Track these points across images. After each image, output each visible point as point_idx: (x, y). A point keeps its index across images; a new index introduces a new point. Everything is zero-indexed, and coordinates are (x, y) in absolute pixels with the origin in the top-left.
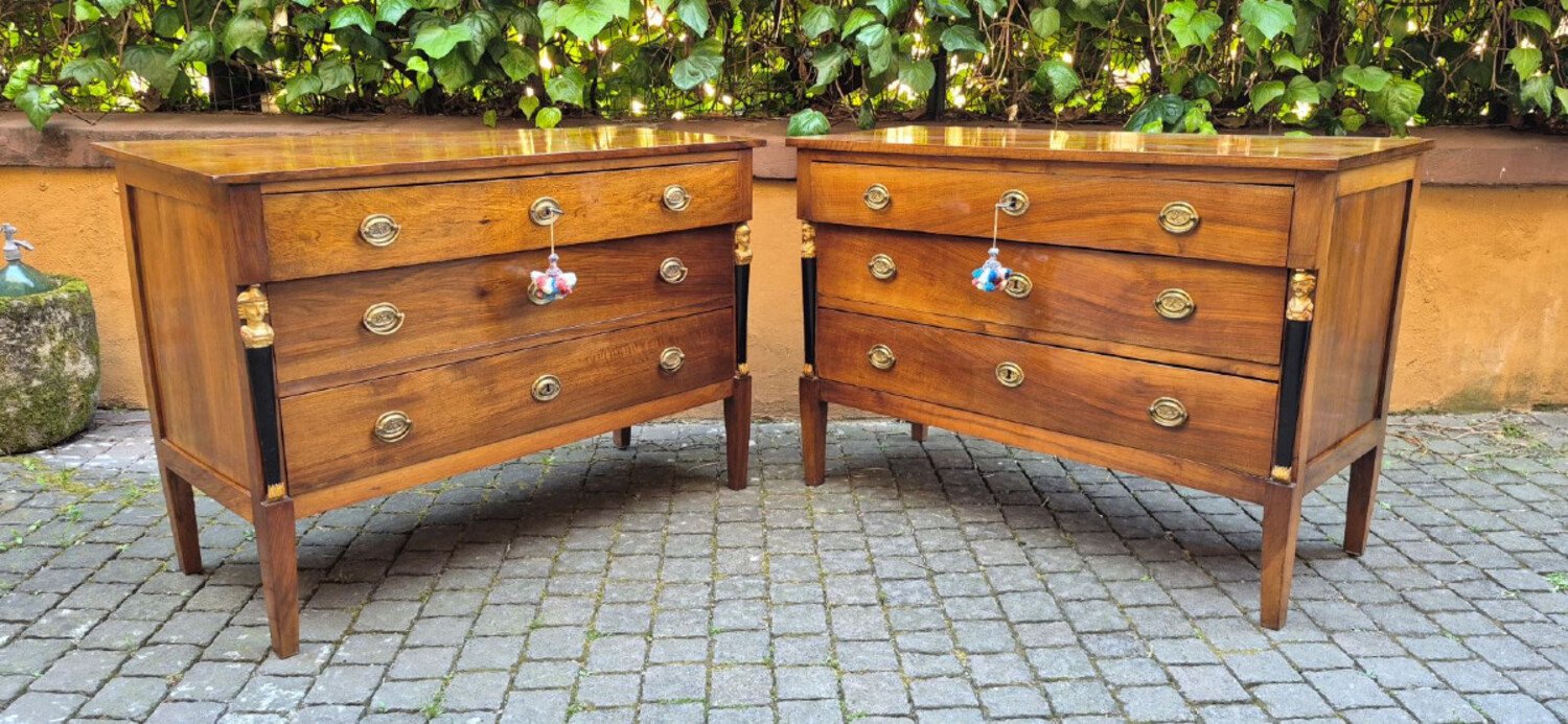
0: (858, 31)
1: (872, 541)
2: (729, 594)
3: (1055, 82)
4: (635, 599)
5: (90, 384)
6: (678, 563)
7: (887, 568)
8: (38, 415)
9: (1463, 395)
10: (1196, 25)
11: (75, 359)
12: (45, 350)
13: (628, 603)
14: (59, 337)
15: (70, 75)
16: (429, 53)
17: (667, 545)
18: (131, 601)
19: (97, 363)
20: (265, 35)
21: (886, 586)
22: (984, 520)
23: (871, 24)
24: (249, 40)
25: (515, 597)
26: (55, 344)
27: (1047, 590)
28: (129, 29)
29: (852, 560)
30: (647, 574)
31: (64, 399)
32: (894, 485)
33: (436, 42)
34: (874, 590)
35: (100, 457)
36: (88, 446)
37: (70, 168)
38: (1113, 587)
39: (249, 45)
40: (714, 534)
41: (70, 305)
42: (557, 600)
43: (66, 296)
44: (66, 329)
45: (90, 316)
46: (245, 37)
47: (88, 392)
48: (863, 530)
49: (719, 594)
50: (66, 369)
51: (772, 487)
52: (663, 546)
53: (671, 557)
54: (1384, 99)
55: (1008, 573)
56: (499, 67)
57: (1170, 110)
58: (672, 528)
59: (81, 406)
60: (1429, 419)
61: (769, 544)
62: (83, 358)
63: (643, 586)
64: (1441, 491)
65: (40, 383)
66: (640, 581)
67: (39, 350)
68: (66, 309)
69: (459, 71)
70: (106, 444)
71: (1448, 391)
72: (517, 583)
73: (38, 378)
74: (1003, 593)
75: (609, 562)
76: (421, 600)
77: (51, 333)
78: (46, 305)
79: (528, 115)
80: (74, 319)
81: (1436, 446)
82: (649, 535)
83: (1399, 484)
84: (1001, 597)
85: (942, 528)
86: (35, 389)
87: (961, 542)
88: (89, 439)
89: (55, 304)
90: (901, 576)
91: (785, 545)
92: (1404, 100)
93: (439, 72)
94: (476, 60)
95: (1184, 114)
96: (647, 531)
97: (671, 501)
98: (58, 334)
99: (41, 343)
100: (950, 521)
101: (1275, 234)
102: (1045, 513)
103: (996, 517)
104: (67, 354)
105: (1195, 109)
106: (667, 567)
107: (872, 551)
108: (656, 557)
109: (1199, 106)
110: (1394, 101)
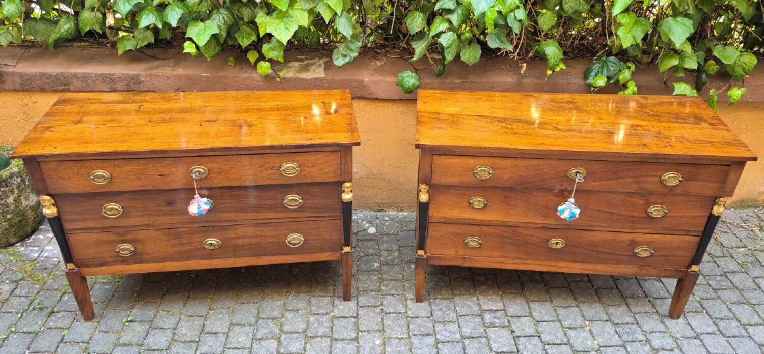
0: (440, 34)
1: (437, 328)
3: (549, 58)
6: (340, 345)
8: (13, 230)
11: (27, 198)
12: (10, 200)
16: (195, 40)
20: (102, 21)
22: (494, 308)
23: (446, 30)
24: (93, 25)
26: (16, 195)
29: (427, 345)
31: (25, 219)
33: (200, 33)
35: (47, 248)
37: (6, 90)
39: (94, 29)
40: (356, 317)
41: (19, 175)
43: (16, 170)
44: (19, 187)
46: (91, 23)
48: (432, 316)
50: (23, 205)
51: (385, 273)
52: (332, 328)
53: (336, 340)
56: (235, 38)
57: (611, 68)
58: (336, 312)
59: (34, 218)
61: (385, 329)
62: (31, 196)
65: (11, 216)
67: (8, 201)
68: (18, 177)
73: (10, 214)
75: (306, 343)
77: (12, 192)
78: (7, 179)
79: (252, 63)
80: (23, 181)
82: (325, 319)
85: (472, 316)
86: (9, 219)
87: (482, 330)
89: (11, 176)
91: (393, 330)
92: (745, 66)
94: (222, 40)
95: (620, 71)
96: (323, 314)
98: (16, 191)
99: (7, 197)
100: (476, 309)
101: (718, 185)
102: (524, 302)
103: (500, 305)
104: (22, 198)
105: (627, 71)
106: (335, 349)
107: (438, 337)
108: (328, 340)
109: (629, 68)
110: (738, 66)
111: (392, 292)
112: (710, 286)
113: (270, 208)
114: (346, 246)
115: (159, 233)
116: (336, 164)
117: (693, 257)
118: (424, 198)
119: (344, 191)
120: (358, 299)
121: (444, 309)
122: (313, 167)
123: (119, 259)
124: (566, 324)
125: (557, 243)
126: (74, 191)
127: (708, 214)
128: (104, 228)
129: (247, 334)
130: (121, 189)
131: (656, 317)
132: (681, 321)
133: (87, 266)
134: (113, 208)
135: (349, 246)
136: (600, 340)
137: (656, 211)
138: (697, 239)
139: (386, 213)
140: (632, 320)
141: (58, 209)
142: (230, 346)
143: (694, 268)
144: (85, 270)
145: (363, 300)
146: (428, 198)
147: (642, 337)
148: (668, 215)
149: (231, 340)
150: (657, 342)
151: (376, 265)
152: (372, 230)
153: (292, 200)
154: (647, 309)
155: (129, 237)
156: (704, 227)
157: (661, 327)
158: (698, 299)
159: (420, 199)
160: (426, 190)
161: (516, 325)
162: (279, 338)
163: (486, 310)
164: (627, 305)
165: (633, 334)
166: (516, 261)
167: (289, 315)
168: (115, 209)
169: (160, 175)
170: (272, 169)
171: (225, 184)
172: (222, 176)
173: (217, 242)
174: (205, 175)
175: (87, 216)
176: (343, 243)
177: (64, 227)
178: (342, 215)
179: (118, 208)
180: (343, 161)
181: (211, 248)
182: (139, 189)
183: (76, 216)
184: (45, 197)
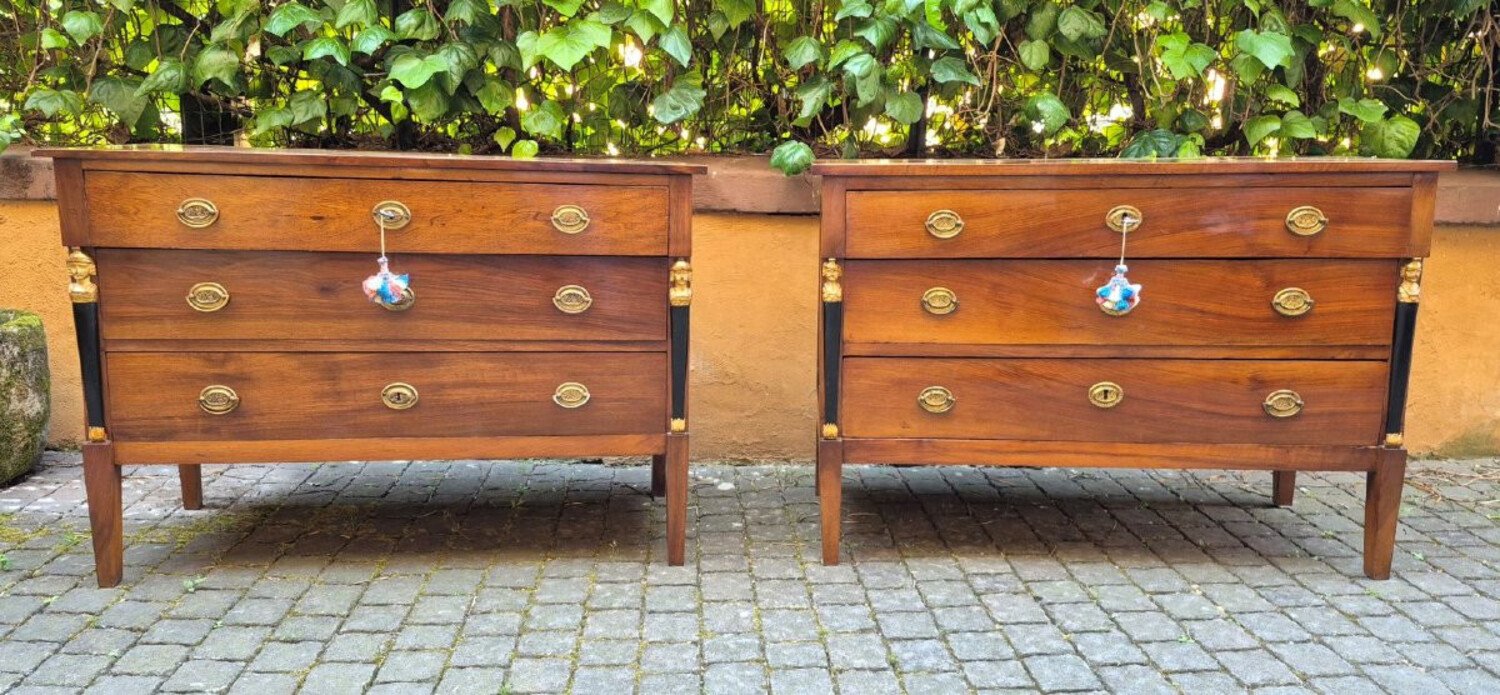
0: (845, 62)
1: (872, 595)
2: (720, 657)
3: (1046, 116)
4: (615, 661)
5: (37, 423)
6: (662, 618)
7: (894, 626)
9: (1465, 439)
10: (1190, 57)
11: (22, 397)
13: (608, 666)
14: (5, 373)
15: (34, 106)
16: (405, 83)
17: (647, 599)
18: (51, 663)
19: (46, 401)
20: (237, 65)
21: (896, 647)
22: (992, 571)
23: (857, 54)
24: (219, 71)
25: (480, 659)
27: (1077, 653)
28: (99, 61)
29: (853, 616)
30: (627, 632)
31: (9, 440)
32: (887, 531)
33: (413, 72)
34: (882, 652)
35: (40, 500)
36: (31, 488)
38: (1151, 648)
39: (220, 75)
40: (698, 585)
41: (19, 340)
42: (527, 662)
43: (15, 330)
44: (13, 365)
45: (42, 351)
46: (216, 68)
47: (35, 432)
48: (860, 581)
49: (710, 656)
50: (12, 407)
51: (756, 533)
52: (643, 599)
53: (652, 612)
54: (1380, 135)
55: (1029, 633)
56: (476, 98)
57: (1162, 144)
58: (652, 578)
59: (27, 446)
60: (1433, 465)
61: (759, 597)
62: (31, 395)
63: (624, 646)
64: (1470, 540)
66: (619, 640)
68: (15, 344)
69: (434, 102)
70: (52, 487)
71: (1448, 435)
72: (485, 641)
74: (1028, 656)
75: (584, 618)
76: (374, 662)
80: (23, 356)
81: (1448, 492)
82: (627, 587)
83: (1422, 533)
84: (1027, 661)
85: (947, 580)
87: (971, 597)
88: (34, 481)
90: (910, 635)
91: (778, 598)
92: (1400, 137)
93: (414, 104)
94: (452, 89)
95: (1177, 148)
96: (624, 582)
97: (649, 548)
98: (5, 370)
100: (954, 572)
101: (1397, 229)
102: (1055, 564)
103: (1004, 567)
104: (13, 390)
105: (1189, 143)
106: (649, 623)
107: (874, 605)
108: (636, 614)
109: (1193, 139)
110: (1390, 138)
111: (774, 554)
112: (1439, 544)
113: (526, 315)
114: (675, 417)
115: (294, 361)
116: (660, 216)
117: (1385, 412)
118: (833, 292)
119: (674, 284)
120: (699, 562)
121: (885, 573)
122: (615, 219)
123: (200, 422)
124: (1151, 587)
125: (1106, 392)
127: (1392, 305)
128: (185, 342)
129: (457, 607)
130: (236, 245)
131: (1339, 577)
132: (1393, 581)
133: (132, 438)
134: (209, 294)
135: (682, 418)
136: (1230, 605)
137: (1291, 300)
138: (1385, 367)
139: (757, 467)
140: (1291, 581)
141: (99, 289)
142: (417, 621)
143: (1392, 438)
144: (126, 448)
145: (706, 565)
146: (839, 294)
147: (1316, 601)
148: (1317, 310)
149: (419, 613)
150: (1351, 606)
151: (736, 525)
152: (726, 486)
153: (570, 295)
154: (1318, 569)
155: (231, 368)
156: (1391, 336)
157: (1356, 589)
158: (1420, 556)
159: (825, 295)
160: (836, 274)
161: (1044, 591)
162: (526, 612)
163: (977, 574)
164: (1273, 564)
165: (1297, 598)
166: (1029, 445)
167: (549, 583)
168: (215, 295)
169: (315, 218)
170: (535, 218)
171: (440, 248)
172: (436, 229)
173: (412, 392)
174: (404, 222)
175: (154, 310)
176: (670, 411)
177: (101, 335)
178: (670, 340)
179: (220, 293)
180: (673, 211)
181: (396, 407)
182: (269, 246)
183: (131, 309)
184: (80, 255)
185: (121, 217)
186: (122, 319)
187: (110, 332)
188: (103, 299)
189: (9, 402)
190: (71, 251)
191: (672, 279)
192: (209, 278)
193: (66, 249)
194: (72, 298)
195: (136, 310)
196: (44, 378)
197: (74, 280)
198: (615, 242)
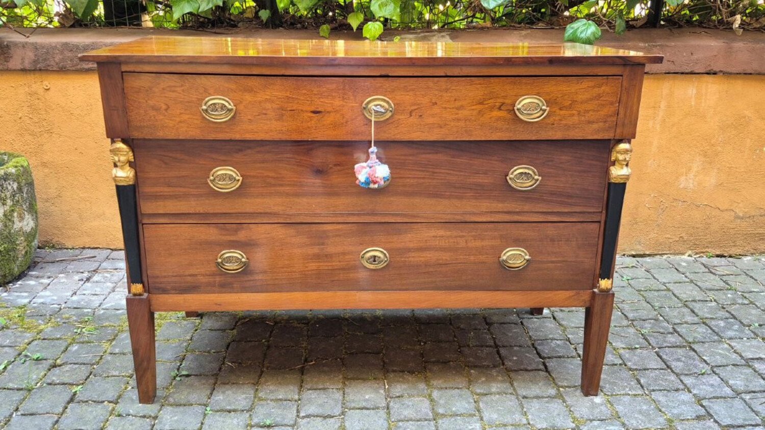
5: (30, 236)
11: (21, 218)
14: (9, 202)
19: (36, 219)
26: (6, 208)
31: (14, 250)
36: (32, 283)
41: (17, 178)
43: (13, 170)
44: (14, 196)
45: (31, 184)
47: (31, 242)
50: (15, 226)
59: (26, 252)
62: (27, 216)
68: (14, 181)
70: (45, 281)
80: (20, 189)
88: (32, 276)
89: (6, 177)
104: (15, 215)
113: (481, 192)
115: (291, 231)
116: (612, 103)
122: (570, 107)
123: (218, 279)
126: (171, 135)
128: (205, 216)
130: (249, 137)
133: (164, 291)
141: (136, 173)
144: (160, 299)
153: (521, 174)
155: (242, 236)
168: (231, 178)
169: (315, 112)
170: (500, 109)
171: (416, 136)
172: (414, 120)
173: (385, 254)
174: (389, 114)
175: (182, 189)
176: (598, 272)
177: (139, 210)
178: (604, 212)
179: (234, 175)
180: (624, 98)
181: (372, 267)
182: (277, 137)
183: (161, 189)
184: (120, 145)
185: (154, 113)
186: (156, 197)
187: (146, 207)
188: (140, 180)
189: (13, 222)
190: (113, 142)
191: (613, 158)
192: (225, 163)
193: (109, 140)
194: (115, 181)
195: (166, 190)
196: (34, 203)
197: (116, 166)
198: (568, 127)
